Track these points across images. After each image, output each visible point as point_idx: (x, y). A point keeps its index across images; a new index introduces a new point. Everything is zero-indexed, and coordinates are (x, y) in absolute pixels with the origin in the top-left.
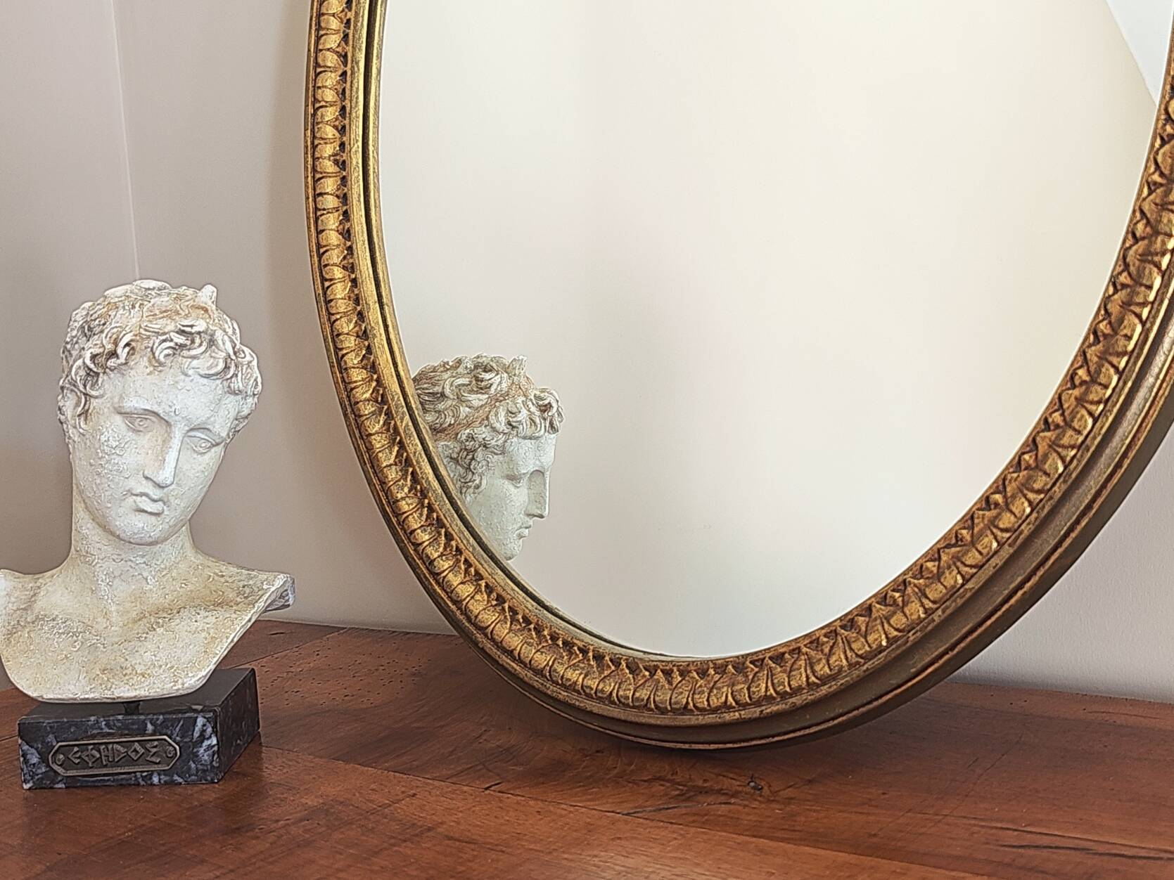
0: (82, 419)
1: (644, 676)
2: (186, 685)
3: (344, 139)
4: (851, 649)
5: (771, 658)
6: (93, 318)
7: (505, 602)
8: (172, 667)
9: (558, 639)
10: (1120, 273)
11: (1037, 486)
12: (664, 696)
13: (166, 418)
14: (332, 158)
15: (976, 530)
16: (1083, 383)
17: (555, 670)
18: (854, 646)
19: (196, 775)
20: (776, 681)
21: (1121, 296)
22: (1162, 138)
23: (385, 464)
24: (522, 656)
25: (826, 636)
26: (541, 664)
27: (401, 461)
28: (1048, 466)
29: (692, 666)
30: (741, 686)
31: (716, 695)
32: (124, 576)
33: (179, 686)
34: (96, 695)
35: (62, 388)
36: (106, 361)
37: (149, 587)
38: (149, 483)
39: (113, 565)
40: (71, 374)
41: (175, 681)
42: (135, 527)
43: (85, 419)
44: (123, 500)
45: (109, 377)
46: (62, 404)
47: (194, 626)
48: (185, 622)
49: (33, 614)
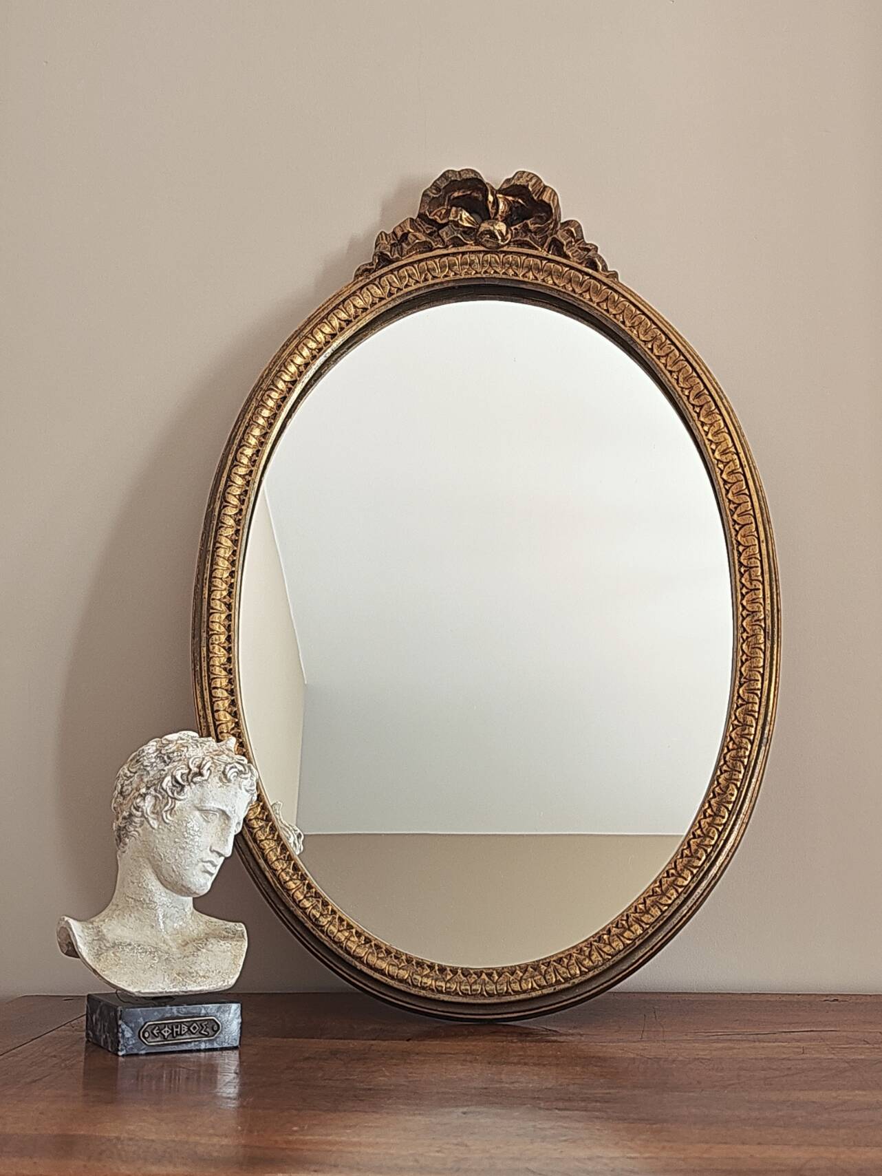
0: (169, 812)
1: (474, 978)
2: (230, 983)
3: (231, 655)
4: (604, 952)
5: (554, 961)
6: (169, 751)
7: (371, 941)
8: (219, 972)
9: (412, 961)
10: (723, 765)
11: (695, 864)
12: (491, 988)
13: (229, 815)
14: (222, 666)
15: (664, 887)
16: (710, 816)
17: (415, 979)
18: (605, 950)
19: (228, 1043)
20: (561, 972)
21: (726, 775)
22: (737, 705)
23: (274, 859)
24: (391, 973)
25: (585, 946)
26: (404, 976)
27: (284, 857)
28: (699, 855)
29: (505, 970)
30: (539, 977)
31: (525, 983)
32: (172, 918)
33: (226, 984)
34: (177, 990)
35: (145, 794)
36: (192, 778)
37: (184, 925)
38: (215, 854)
39: (167, 910)
40: (161, 785)
41: (224, 981)
42: (203, 883)
43: (170, 814)
44: (196, 865)
45: (191, 788)
46: (141, 804)
47: (222, 948)
48: (215, 946)
49: (108, 942)
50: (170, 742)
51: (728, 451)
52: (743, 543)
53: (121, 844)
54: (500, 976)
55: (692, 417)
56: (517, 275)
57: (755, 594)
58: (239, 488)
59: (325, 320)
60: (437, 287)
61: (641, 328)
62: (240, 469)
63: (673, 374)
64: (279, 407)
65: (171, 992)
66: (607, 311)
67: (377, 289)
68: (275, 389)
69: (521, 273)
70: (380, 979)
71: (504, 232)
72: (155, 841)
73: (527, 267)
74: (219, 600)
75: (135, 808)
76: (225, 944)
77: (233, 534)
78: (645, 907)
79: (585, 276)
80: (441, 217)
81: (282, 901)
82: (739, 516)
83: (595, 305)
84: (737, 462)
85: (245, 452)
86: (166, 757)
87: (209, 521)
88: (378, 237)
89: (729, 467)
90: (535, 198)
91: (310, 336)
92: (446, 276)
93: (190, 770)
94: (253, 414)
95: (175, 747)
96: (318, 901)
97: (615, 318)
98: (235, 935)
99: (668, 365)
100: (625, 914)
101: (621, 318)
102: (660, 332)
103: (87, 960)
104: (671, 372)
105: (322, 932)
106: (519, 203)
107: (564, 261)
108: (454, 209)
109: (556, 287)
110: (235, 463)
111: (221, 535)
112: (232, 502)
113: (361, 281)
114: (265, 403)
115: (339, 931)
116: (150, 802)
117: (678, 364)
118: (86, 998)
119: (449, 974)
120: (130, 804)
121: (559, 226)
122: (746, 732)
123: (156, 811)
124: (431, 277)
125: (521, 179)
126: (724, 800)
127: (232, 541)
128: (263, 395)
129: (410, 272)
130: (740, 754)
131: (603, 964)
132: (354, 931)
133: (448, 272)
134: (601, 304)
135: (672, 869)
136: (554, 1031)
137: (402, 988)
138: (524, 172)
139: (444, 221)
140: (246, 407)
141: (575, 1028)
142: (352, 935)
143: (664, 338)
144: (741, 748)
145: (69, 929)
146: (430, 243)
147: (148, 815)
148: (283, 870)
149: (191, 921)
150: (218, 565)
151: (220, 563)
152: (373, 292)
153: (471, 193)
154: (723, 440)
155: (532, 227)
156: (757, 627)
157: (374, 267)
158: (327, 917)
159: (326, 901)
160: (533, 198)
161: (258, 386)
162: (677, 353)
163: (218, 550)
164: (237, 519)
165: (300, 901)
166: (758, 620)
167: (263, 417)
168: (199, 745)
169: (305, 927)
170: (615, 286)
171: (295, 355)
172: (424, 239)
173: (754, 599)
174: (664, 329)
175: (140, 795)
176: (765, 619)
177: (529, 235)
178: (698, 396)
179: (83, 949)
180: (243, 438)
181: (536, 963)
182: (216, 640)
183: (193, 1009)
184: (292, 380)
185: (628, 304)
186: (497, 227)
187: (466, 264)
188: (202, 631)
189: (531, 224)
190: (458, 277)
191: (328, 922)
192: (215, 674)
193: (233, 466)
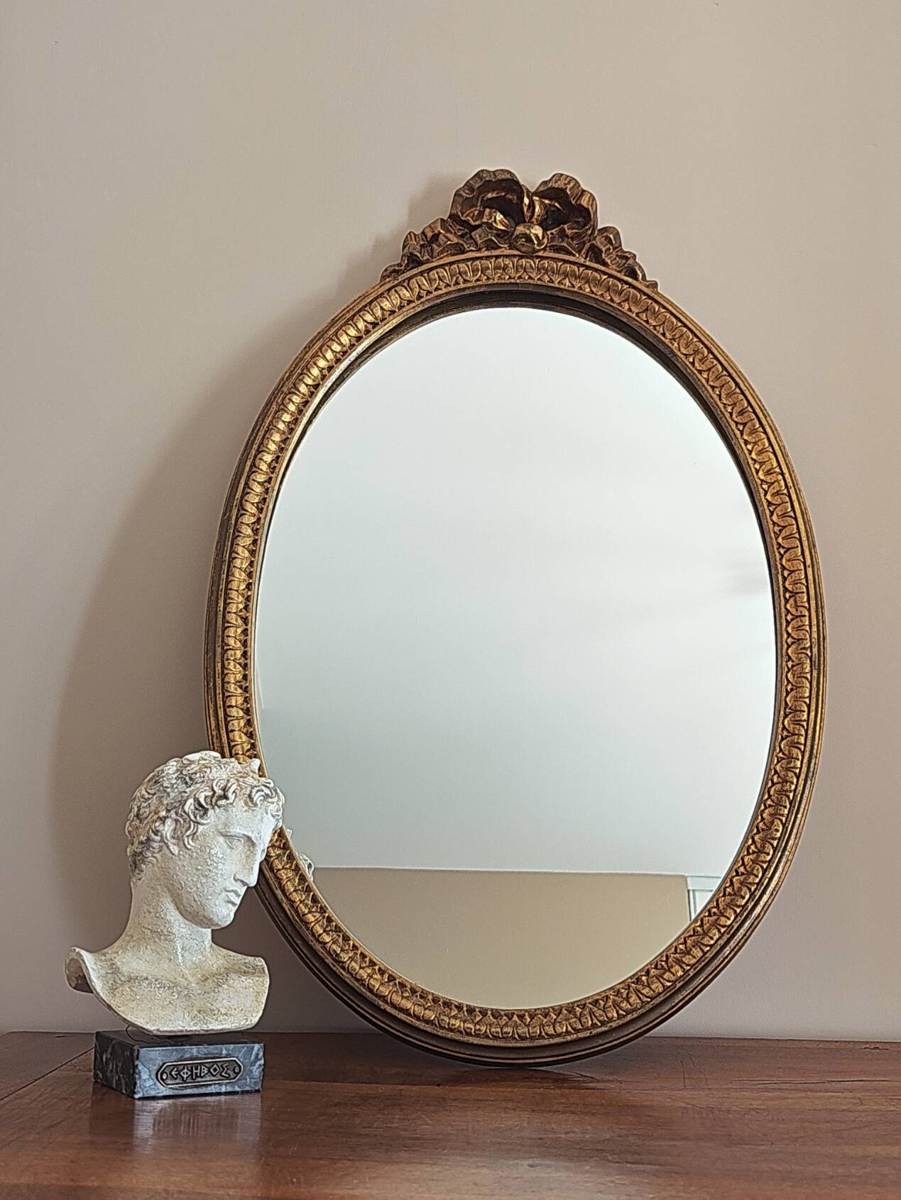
0: (191, 837)
1: (505, 1020)
2: (253, 1022)
3: (247, 672)
4: (642, 994)
5: (590, 1003)
6: (191, 772)
7: (395, 980)
8: (242, 1010)
9: (439, 1001)
10: (767, 799)
11: (738, 903)
12: (523, 1030)
13: (255, 841)
14: (238, 684)
15: (705, 927)
16: (754, 852)
17: (442, 1020)
18: (643, 991)
19: (250, 1086)
20: (597, 1015)
21: (770, 810)
22: (782, 737)
23: (292, 890)
24: (416, 1013)
25: (623, 988)
26: (431, 1017)
27: (303, 888)
28: (742, 893)
29: (538, 1012)
30: (574, 1020)
31: (560, 1026)
32: (191, 950)
33: (249, 1022)
34: (198, 1028)
35: (166, 818)
36: (217, 801)
37: (204, 959)
38: (240, 883)
39: (186, 942)
40: (183, 808)
41: (247, 1019)
42: (225, 913)
43: (192, 839)
44: (220, 894)
45: (215, 812)
46: (161, 828)
47: (243, 985)
48: (236, 982)
49: (123, 976)
50: (192, 762)
51: (773, 471)
52: (788, 568)
53: (137, 871)
54: (532, 1018)
55: (735, 435)
56: (553, 282)
57: (801, 621)
58: (257, 495)
59: (351, 322)
60: (467, 292)
61: (682, 341)
62: (258, 476)
63: (715, 389)
64: (300, 412)
65: (191, 1031)
66: (647, 322)
67: (405, 291)
68: (297, 393)
69: (557, 279)
70: (405, 1019)
71: (540, 236)
72: (175, 868)
73: (563, 273)
74: (235, 613)
75: (153, 831)
76: (246, 979)
77: (250, 544)
78: (686, 948)
79: (624, 285)
80: (474, 218)
81: (300, 935)
82: (783, 538)
83: (634, 315)
84: (782, 483)
85: (264, 458)
86: (187, 779)
87: (225, 530)
88: (407, 237)
89: (774, 488)
90: (573, 202)
91: (334, 338)
92: (478, 280)
93: (214, 793)
94: (274, 417)
95: (197, 768)
96: (339, 936)
97: (655, 329)
98: (254, 971)
99: (710, 380)
100: (665, 954)
101: (661, 329)
102: (702, 346)
103: (101, 994)
104: (713, 387)
105: (343, 968)
106: (556, 207)
107: (603, 268)
108: (487, 211)
109: (593, 296)
110: (254, 469)
111: (238, 544)
112: (249, 510)
113: (389, 282)
114: (286, 407)
115: (361, 968)
116: (170, 826)
117: (721, 379)
118: (95, 1035)
119: (479, 1016)
120: (148, 827)
121: (596, 232)
122: (792, 765)
123: (176, 836)
124: (462, 280)
125: (559, 182)
126: (769, 836)
127: (249, 551)
128: (284, 399)
129: (441, 275)
130: (785, 789)
131: (642, 1007)
132: (377, 968)
133: (480, 276)
134: (640, 315)
135: (715, 907)
136: (591, 1077)
137: (429, 1030)
138: (562, 175)
139: (478, 223)
140: (265, 411)
141: (613, 1074)
142: (375, 973)
143: (706, 352)
144: (787, 782)
145: (81, 962)
146: (462, 245)
147: (168, 840)
148: (301, 902)
149: (209, 955)
150: (234, 577)
151: (237, 575)
152: (401, 295)
153: (505, 195)
154: (767, 459)
155: (569, 232)
156: (803, 655)
157: (403, 268)
158: (347, 953)
159: (348, 936)
160: (571, 202)
161: (278, 389)
162: (720, 368)
163: (234, 561)
164: (255, 529)
165: (320, 935)
166: (804, 648)
167: (284, 422)
168: (222, 766)
169: (325, 962)
170: (656, 297)
171: (318, 358)
172: (456, 240)
173: (799, 627)
174: (707, 343)
175: (160, 818)
176: (811, 647)
177: (566, 240)
178: (741, 413)
179: (97, 984)
180: (262, 443)
181: (571, 1005)
182: (231, 656)
183: (213, 1049)
184: (315, 383)
185: (668, 315)
186: (533, 231)
187: (500, 268)
188: (217, 645)
189: (569, 229)
190: (491, 282)
191: (350, 958)
192: (231, 692)
193: (251, 472)
